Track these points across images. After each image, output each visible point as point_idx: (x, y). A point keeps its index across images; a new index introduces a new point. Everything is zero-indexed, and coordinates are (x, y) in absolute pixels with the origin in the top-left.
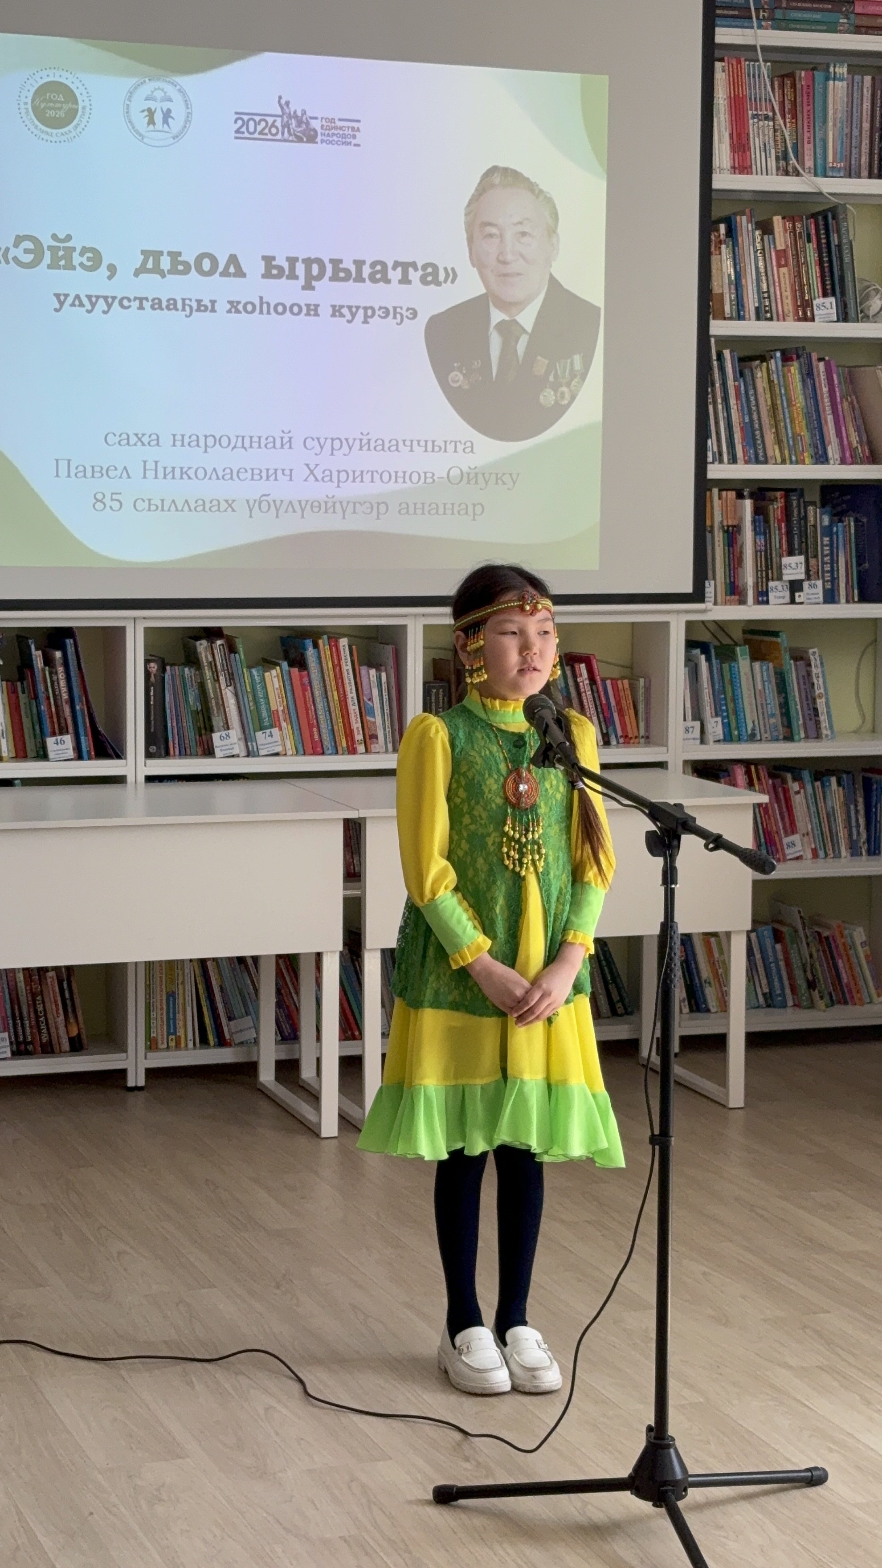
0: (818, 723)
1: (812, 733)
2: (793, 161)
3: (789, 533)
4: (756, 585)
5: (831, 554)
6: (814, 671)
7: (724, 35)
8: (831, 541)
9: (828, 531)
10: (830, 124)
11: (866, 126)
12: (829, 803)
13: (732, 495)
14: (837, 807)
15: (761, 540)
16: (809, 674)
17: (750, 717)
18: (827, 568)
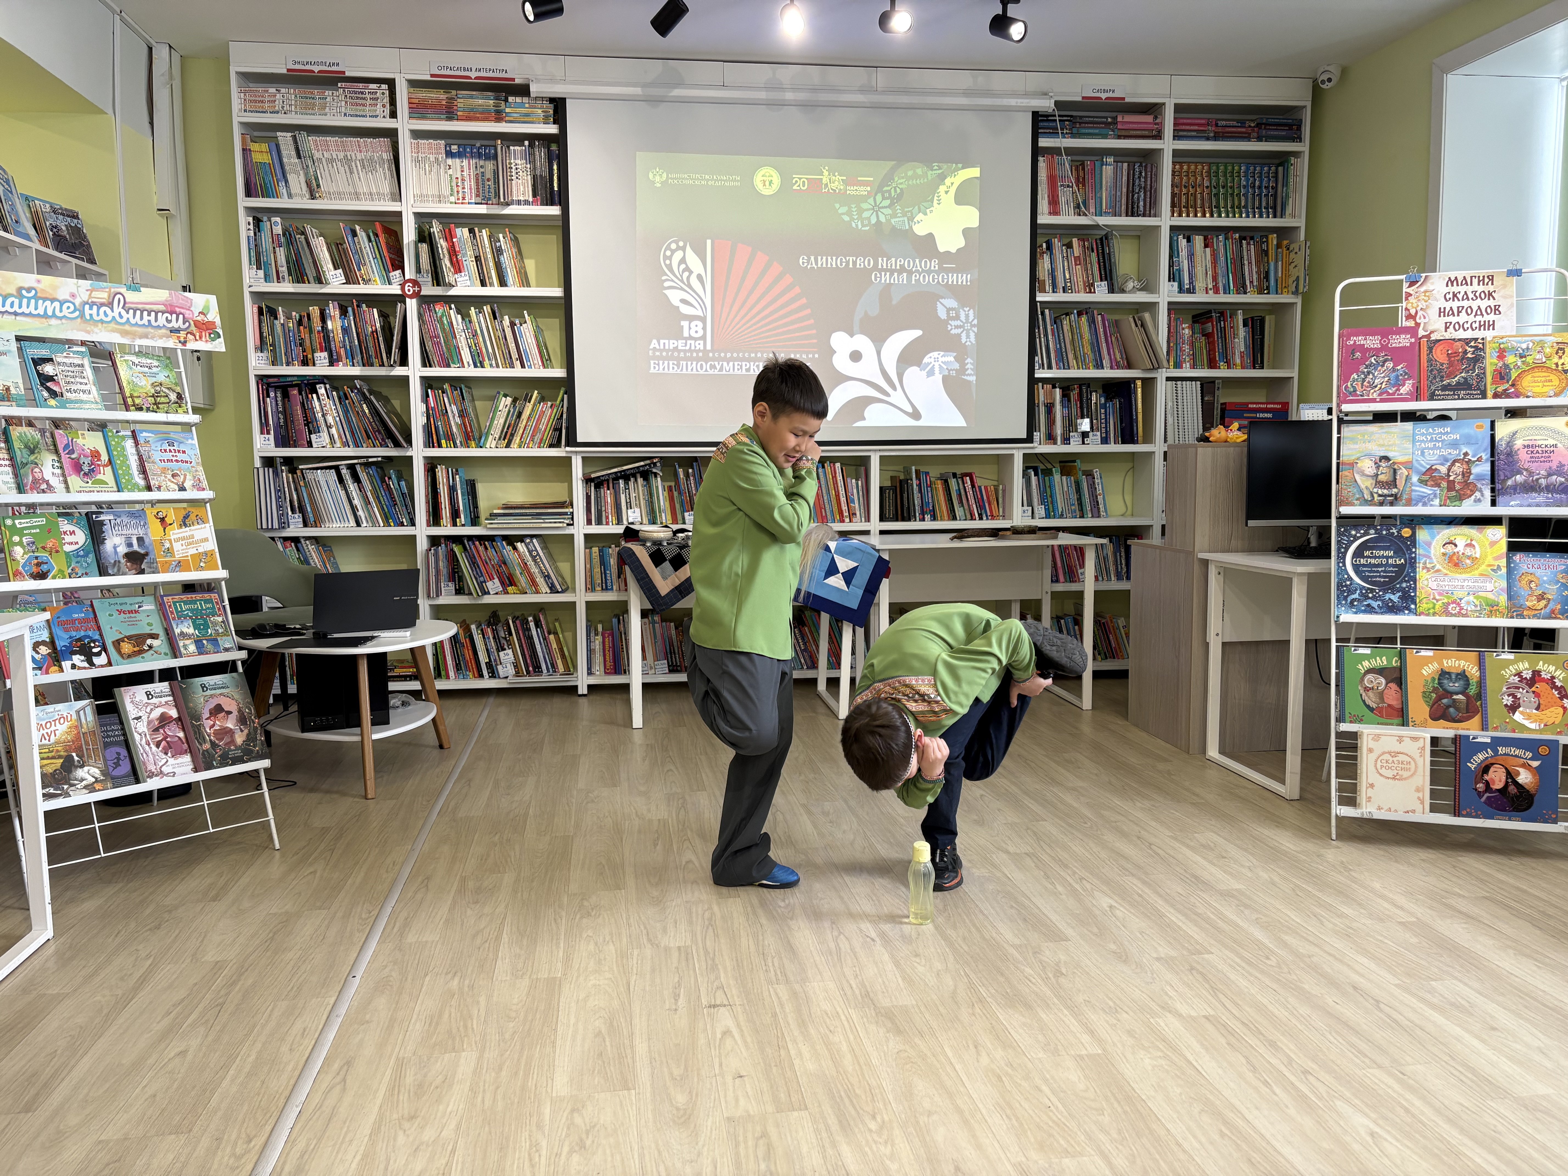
0: (1099, 509)
1: (1096, 514)
2: (1083, 209)
3: (1082, 408)
4: (1063, 435)
5: (1106, 419)
6: (1096, 481)
7: (1043, 142)
8: (1106, 411)
9: (1104, 406)
10: (1104, 189)
11: (1124, 190)
12: (1105, 552)
13: (1049, 386)
14: (1110, 554)
15: (1066, 411)
16: (1094, 483)
17: (1060, 505)
18: (1103, 425)
